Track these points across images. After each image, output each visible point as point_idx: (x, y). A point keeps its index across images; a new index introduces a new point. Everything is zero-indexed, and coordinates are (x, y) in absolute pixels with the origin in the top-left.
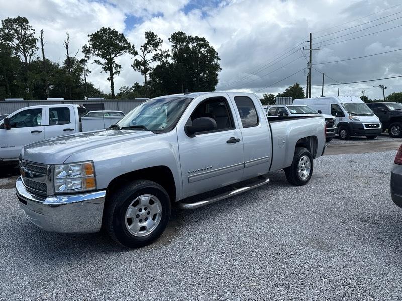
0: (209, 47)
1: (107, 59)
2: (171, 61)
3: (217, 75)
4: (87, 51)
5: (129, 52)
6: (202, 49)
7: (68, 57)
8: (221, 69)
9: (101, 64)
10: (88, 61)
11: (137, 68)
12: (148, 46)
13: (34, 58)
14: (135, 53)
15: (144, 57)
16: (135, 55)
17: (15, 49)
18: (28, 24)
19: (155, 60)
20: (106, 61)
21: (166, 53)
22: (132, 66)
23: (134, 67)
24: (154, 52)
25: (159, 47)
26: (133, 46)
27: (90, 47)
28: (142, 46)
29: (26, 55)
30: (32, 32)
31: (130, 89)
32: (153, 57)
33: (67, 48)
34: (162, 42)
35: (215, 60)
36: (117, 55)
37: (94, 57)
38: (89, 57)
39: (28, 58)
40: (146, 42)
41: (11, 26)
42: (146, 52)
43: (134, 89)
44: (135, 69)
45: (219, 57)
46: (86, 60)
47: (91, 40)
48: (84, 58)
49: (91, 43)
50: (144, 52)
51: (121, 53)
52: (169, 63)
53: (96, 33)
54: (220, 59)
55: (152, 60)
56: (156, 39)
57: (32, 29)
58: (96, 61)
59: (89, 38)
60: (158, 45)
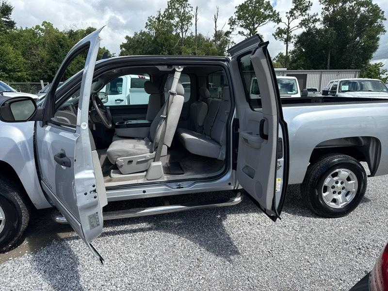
0: (372, 6)
1: (250, 29)
2: (319, 26)
3: (378, 39)
4: (232, 23)
5: (273, 20)
6: (362, 9)
7: (216, 30)
8: (385, 31)
9: (244, 35)
10: (232, 33)
11: (279, 36)
12: (295, 12)
13: (188, 34)
14: (279, 21)
15: (289, 24)
16: (278, 23)
17: (175, 26)
18: (188, 3)
19: (302, 27)
20: (249, 32)
21: (314, 18)
22: (273, 34)
23: (275, 36)
24: (301, 18)
25: (308, 12)
26: (278, 14)
27: (235, 19)
28: (287, 13)
29: (183, 31)
30: (190, 9)
31: (274, 60)
32: (300, 24)
33: (216, 22)
34: (311, 5)
35: (379, 20)
36: (261, 25)
37: (238, 28)
38: (233, 29)
39: (184, 34)
40: (293, 7)
41: (174, 6)
42: (291, 18)
43: (277, 59)
44: (276, 38)
45: (385, 17)
46: (231, 32)
47: (237, 12)
48: (229, 30)
49: (237, 14)
50: (289, 19)
51: (265, 23)
52: (316, 29)
53: (243, 4)
54: (385, 19)
55: (298, 26)
56: (304, 4)
57: (190, 7)
58: (239, 32)
59: (236, 10)
60: (306, 10)
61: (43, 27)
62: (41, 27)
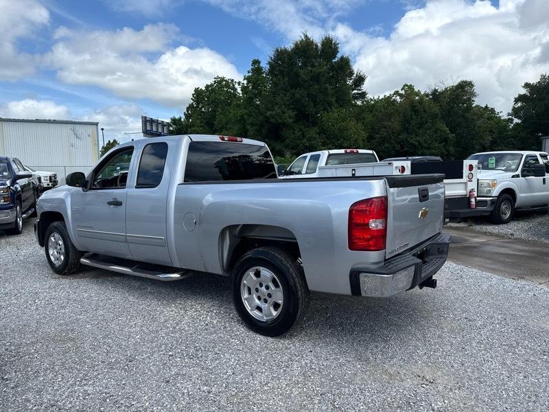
61: (403, 92)
62: (400, 92)
